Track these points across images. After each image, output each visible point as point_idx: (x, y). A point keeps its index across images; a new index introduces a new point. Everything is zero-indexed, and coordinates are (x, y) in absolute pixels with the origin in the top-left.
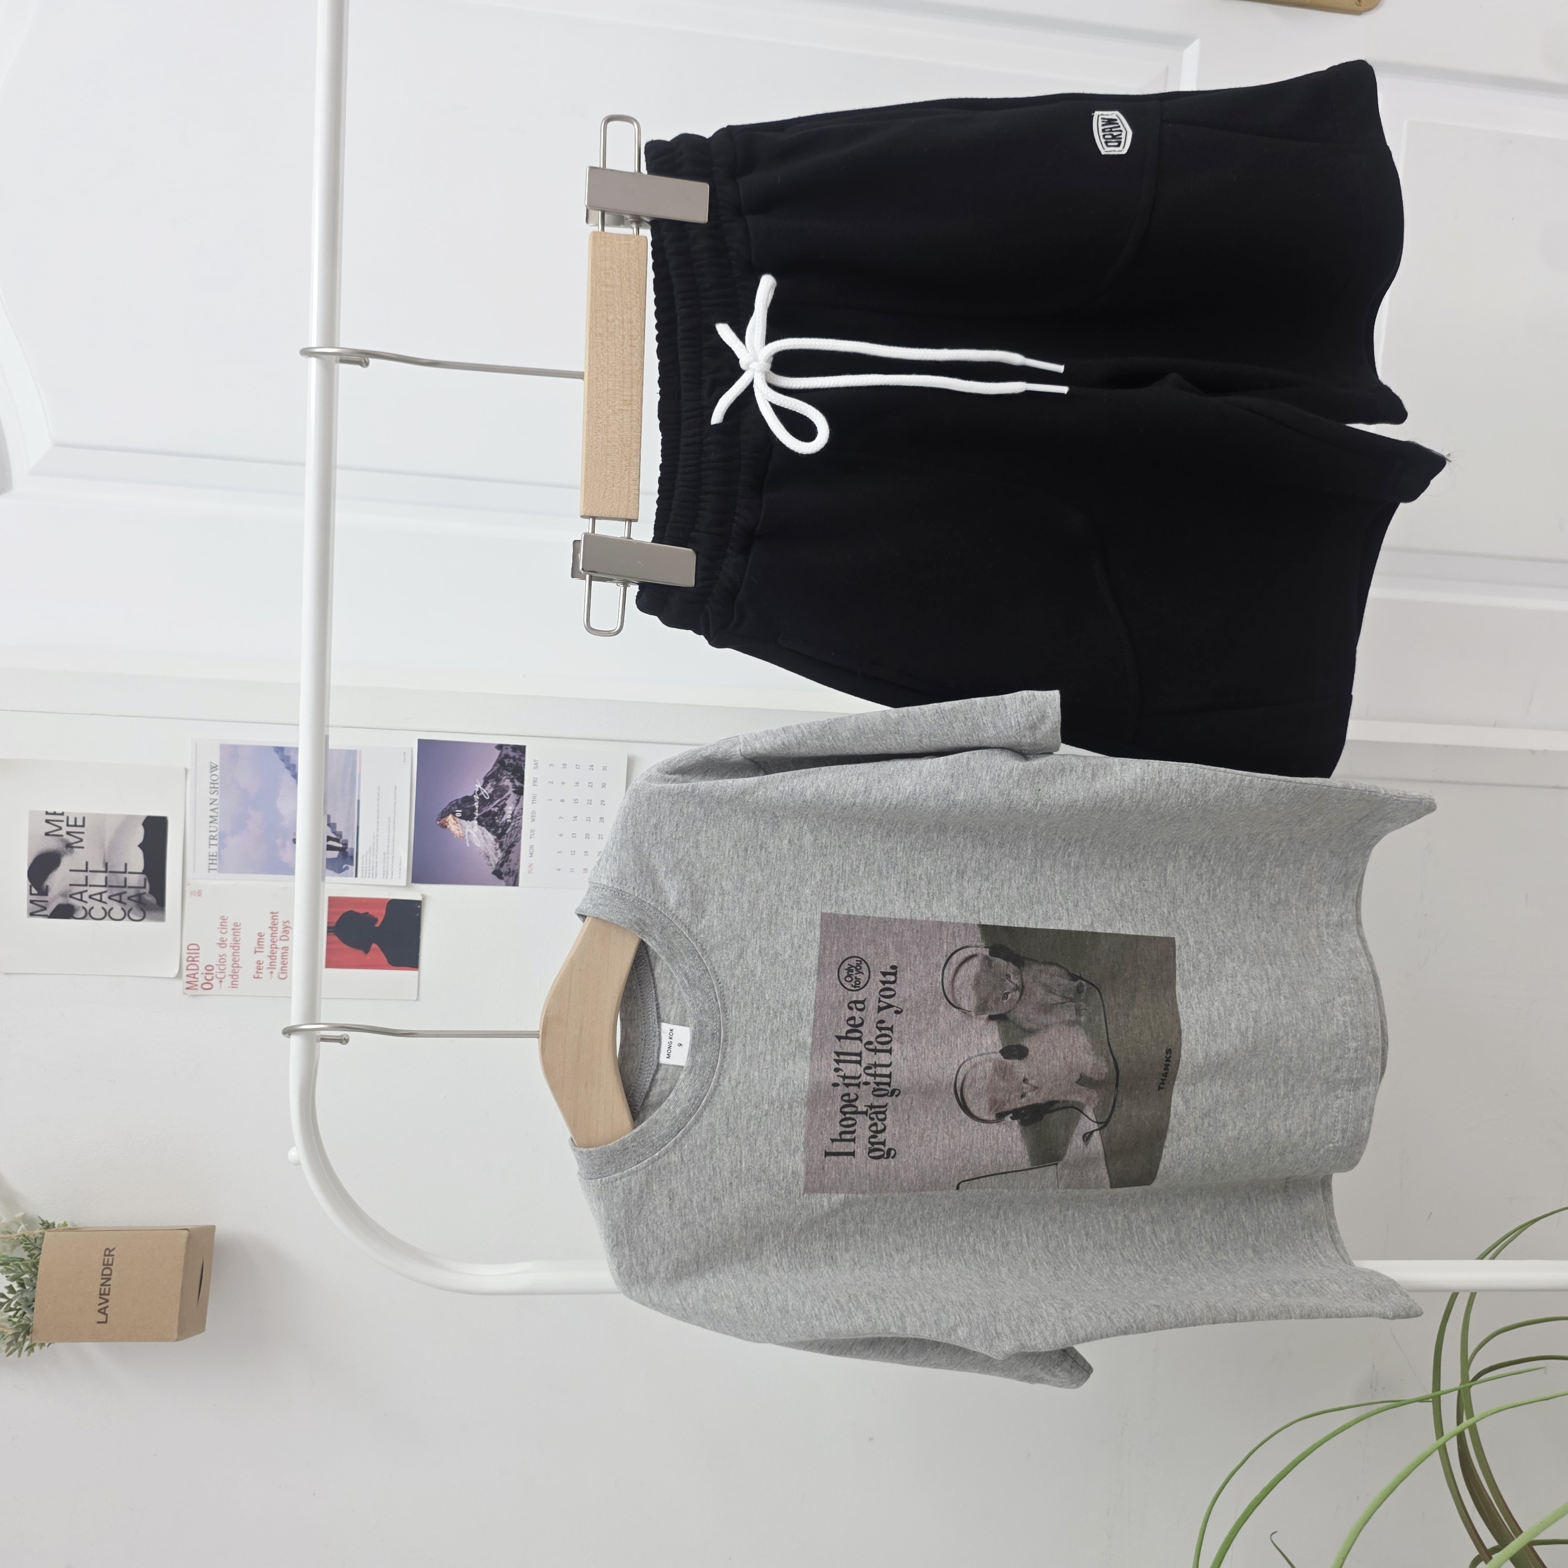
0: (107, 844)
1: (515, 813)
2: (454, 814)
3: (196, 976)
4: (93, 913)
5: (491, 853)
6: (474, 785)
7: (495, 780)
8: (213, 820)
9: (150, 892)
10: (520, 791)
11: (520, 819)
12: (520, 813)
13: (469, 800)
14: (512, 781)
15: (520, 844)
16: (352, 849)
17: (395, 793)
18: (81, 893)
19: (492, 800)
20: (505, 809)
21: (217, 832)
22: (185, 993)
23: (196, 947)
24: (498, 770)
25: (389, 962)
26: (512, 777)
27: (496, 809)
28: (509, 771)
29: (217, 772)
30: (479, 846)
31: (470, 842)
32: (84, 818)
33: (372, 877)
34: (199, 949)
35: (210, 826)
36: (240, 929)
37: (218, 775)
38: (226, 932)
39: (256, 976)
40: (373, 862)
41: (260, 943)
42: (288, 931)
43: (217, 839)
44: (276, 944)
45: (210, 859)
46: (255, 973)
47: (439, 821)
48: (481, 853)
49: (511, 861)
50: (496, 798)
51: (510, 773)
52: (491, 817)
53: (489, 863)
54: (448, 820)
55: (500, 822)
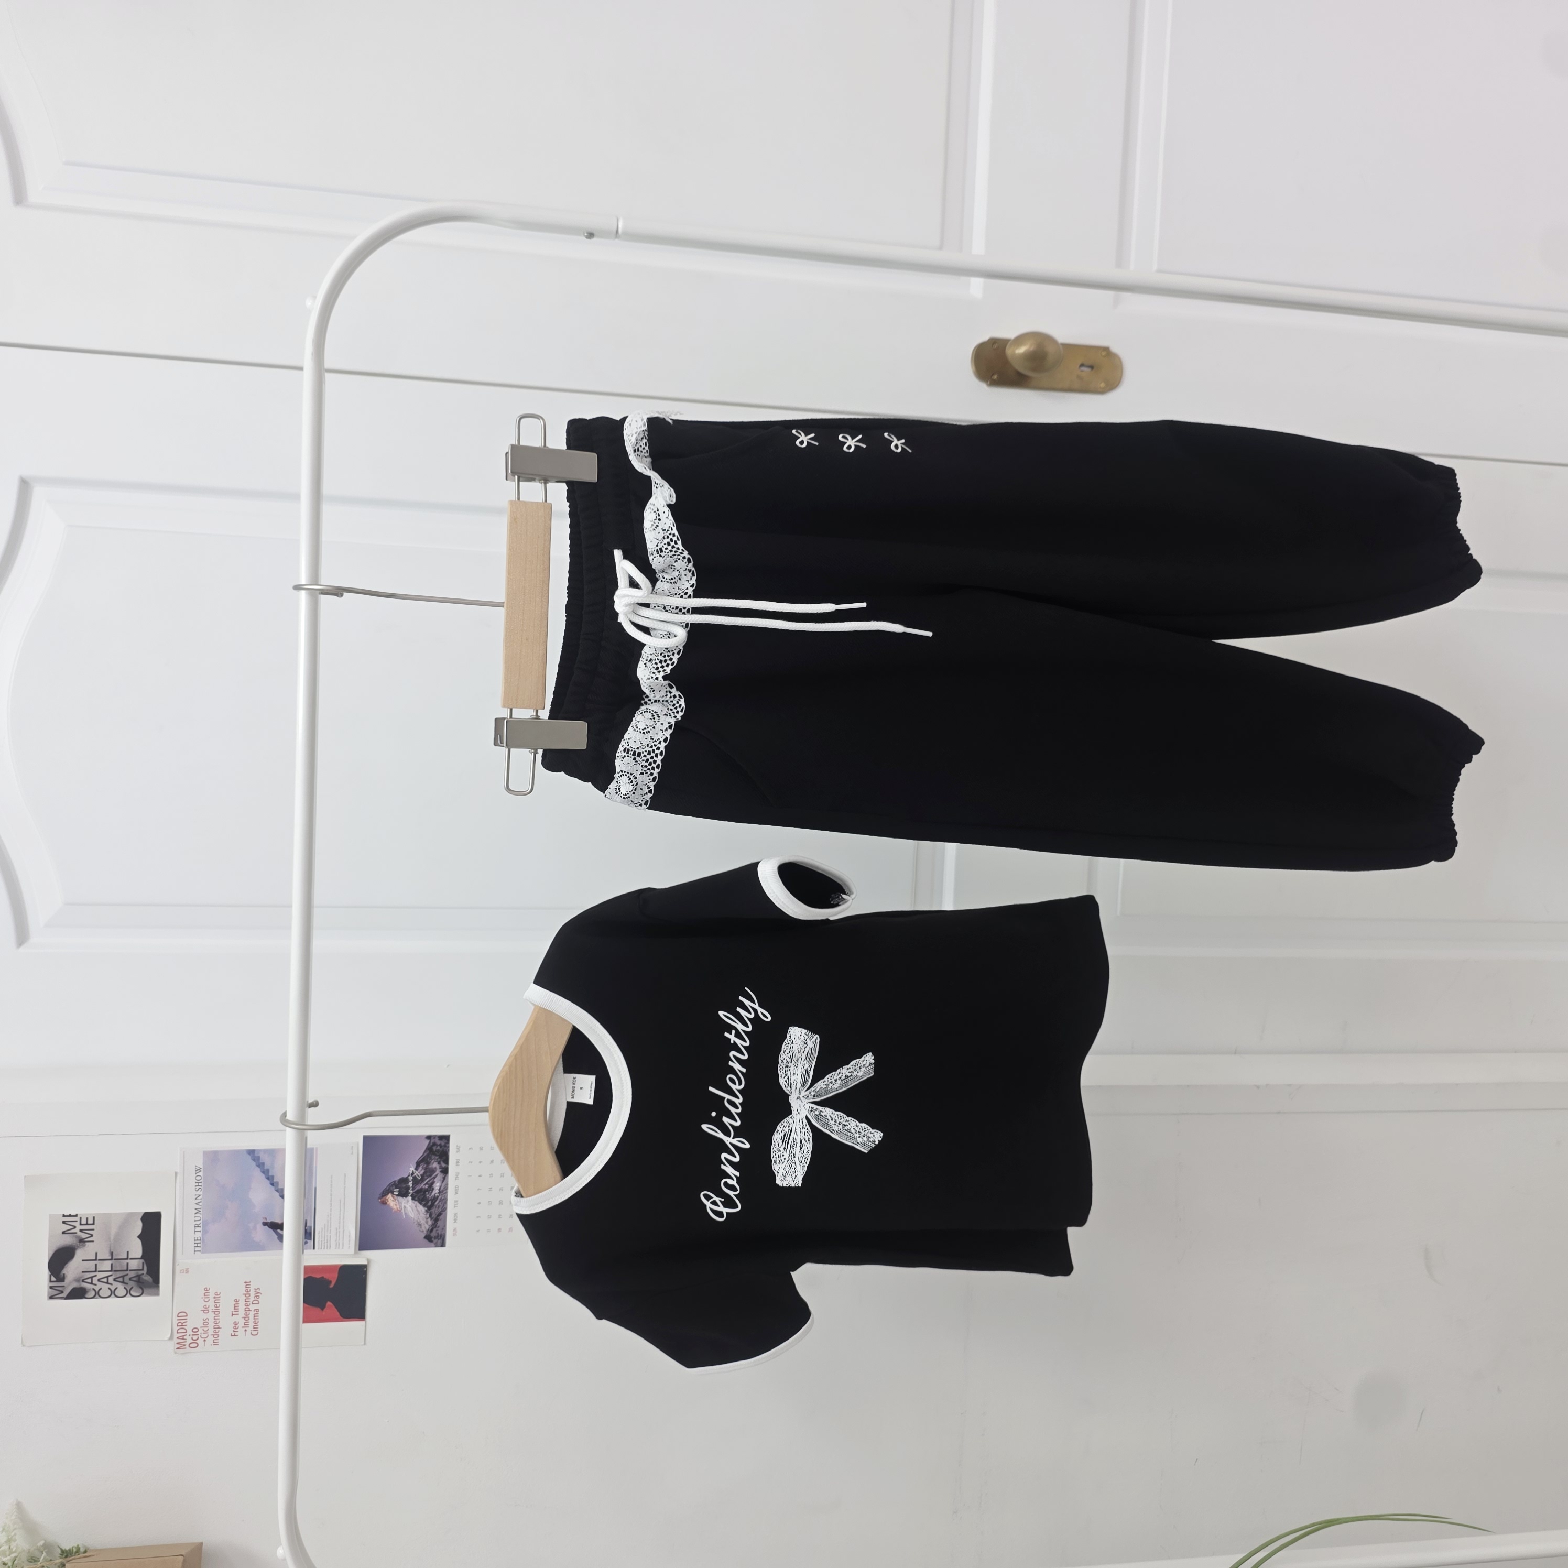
0: (112, 1238)
1: (442, 1188)
2: (392, 1192)
3: (185, 1338)
4: (101, 1293)
5: (423, 1222)
6: (409, 1169)
7: (425, 1164)
8: (198, 1211)
9: (147, 1273)
10: (445, 1171)
11: (446, 1193)
12: (446, 1188)
13: (404, 1181)
14: (439, 1163)
15: (446, 1214)
16: (311, 1227)
17: (345, 1179)
18: (92, 1278)
19: (423, 1179)
20: (434, 1185)
21: (201, 1221)
22: (175, 1353)
23: (185, 1314)
24: (428, 1155)
25: (341, 1315)
26: (439, 1160)
27: (427, 1187)
28: (436, 1155)
29: (201, 1174)
30: (413, 1216)
31: (406, 1214)
32: (94, 1218)
33: (327, 1249)
34: (187, 1316)
35: (195, 1217)
36: (220, 1297)
37: (202, 1176)
38: (209, 1300)
39: (233, 1334)
40: (327, 1236)
41: (236, 1308)
42: (259, 1296)
43: (200, 1227)
44: (249, 1307)
45: (195, 1243)
46: (232, 1332)
47: (380, 1199)
48: (414, 1223)
49: (439, 1227)
50: (426, 1178)
51: (437, 1157)
52: (422, 1193)
53: (421, 1229)
54: (387, 1198)
55: (430, 1197)
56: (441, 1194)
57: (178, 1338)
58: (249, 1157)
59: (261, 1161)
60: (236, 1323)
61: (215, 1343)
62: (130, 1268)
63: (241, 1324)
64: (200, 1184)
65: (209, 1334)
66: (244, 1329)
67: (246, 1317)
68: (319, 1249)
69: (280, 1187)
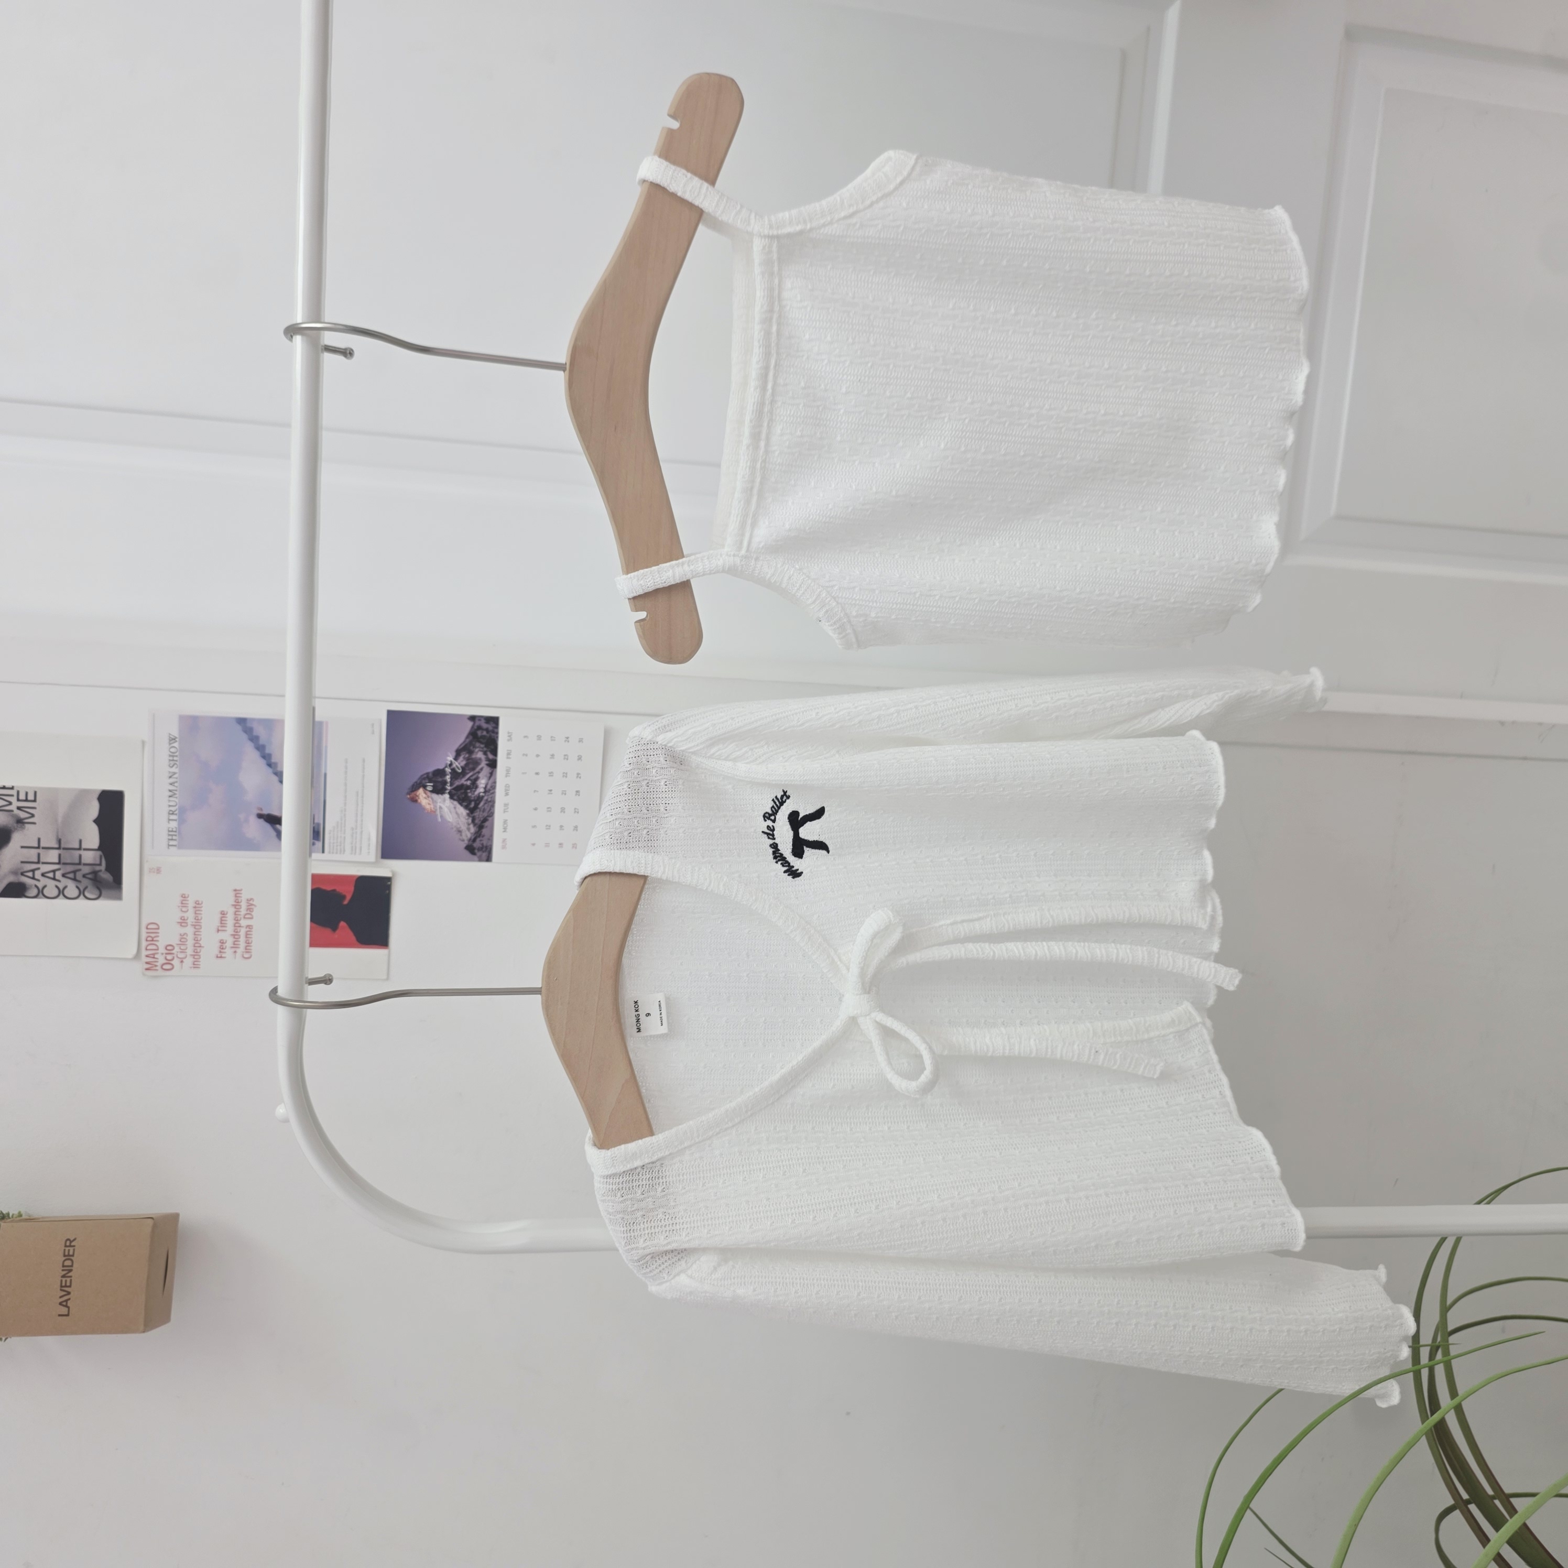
0: (60, 819)
1: (489, 787)
2: (425, 787)
5: (464, 828)
6: (446, 758)
7: (468, 753)
8: (172, 794)
9: (107, 869)
10: (493, 764)
11: (494, 793)
12: (494, 787)
13: (440, 773)
14: (485, 753)
15: (493, 819)
16: (318, 825)
17: (363, 765)
18: (33, 871)
19: (464, 773)
20: (478, 782)
21: (177, 807)
22: (144, 975)
23: (155, 927)
24: (471, 743)
25: (358, 940)
26: (485, 749)
27: (469, 783)
28: (481, 743)
29: (176, 745)
30: (450, 820)
31: (442, 817)
33: (340, 853)
34: (158, 929)
35: (169, 801)
36: (201, 907)
37: (177, 747)
38: (187, 911)
39: (219, 956)
40: (341, 837)
41: (223, 922)
42: (252, 909)
43: (176, 814)
44: (241, 922)
45: (169, 835)
46: (216, 951)
47: (409, 794)
48: (452, 828)
49: (483, 836)
50: (468, 771)
51: (482, 746)
52: (463, 791)
53: (461, 838)
54: (418, 794)
55: (473, 796)
56: (487, 794)
57: (147, 956)
58: (239, 728)
59: (255, 734)
60: (222, 942)
61: (195, 965)
62: (83, 861)
63: (229, 943)
64: (175, 758)
65: (188, 954)
66: (233, 950)
67: (236, 935)
68: (329, 853)
69: (279, 769)
